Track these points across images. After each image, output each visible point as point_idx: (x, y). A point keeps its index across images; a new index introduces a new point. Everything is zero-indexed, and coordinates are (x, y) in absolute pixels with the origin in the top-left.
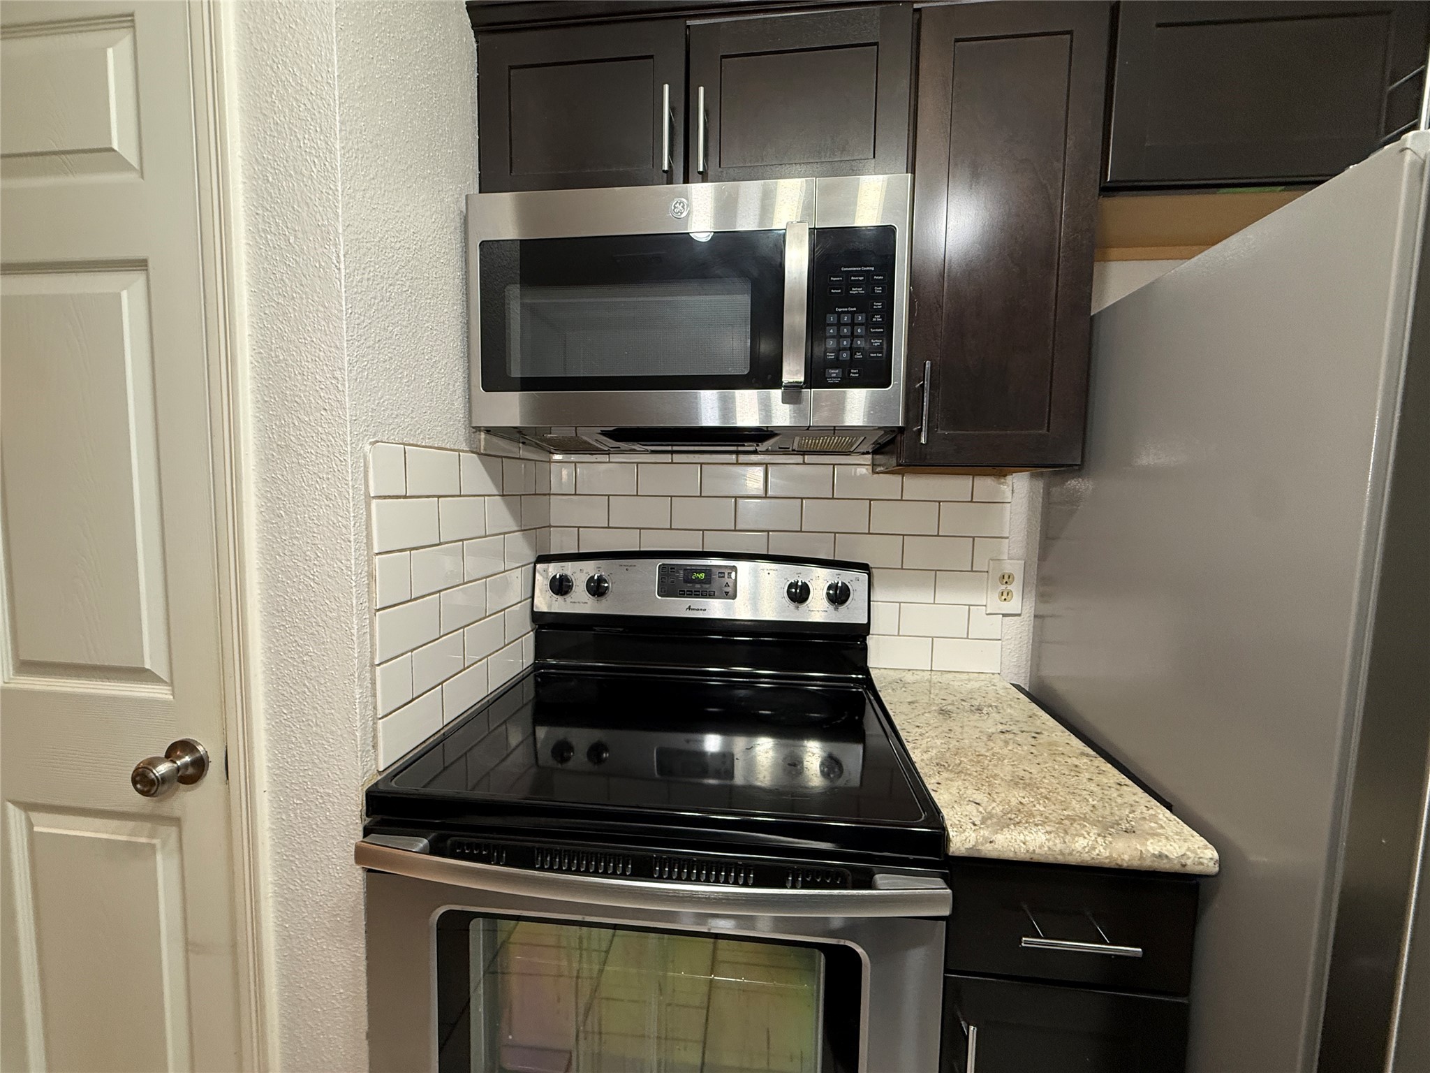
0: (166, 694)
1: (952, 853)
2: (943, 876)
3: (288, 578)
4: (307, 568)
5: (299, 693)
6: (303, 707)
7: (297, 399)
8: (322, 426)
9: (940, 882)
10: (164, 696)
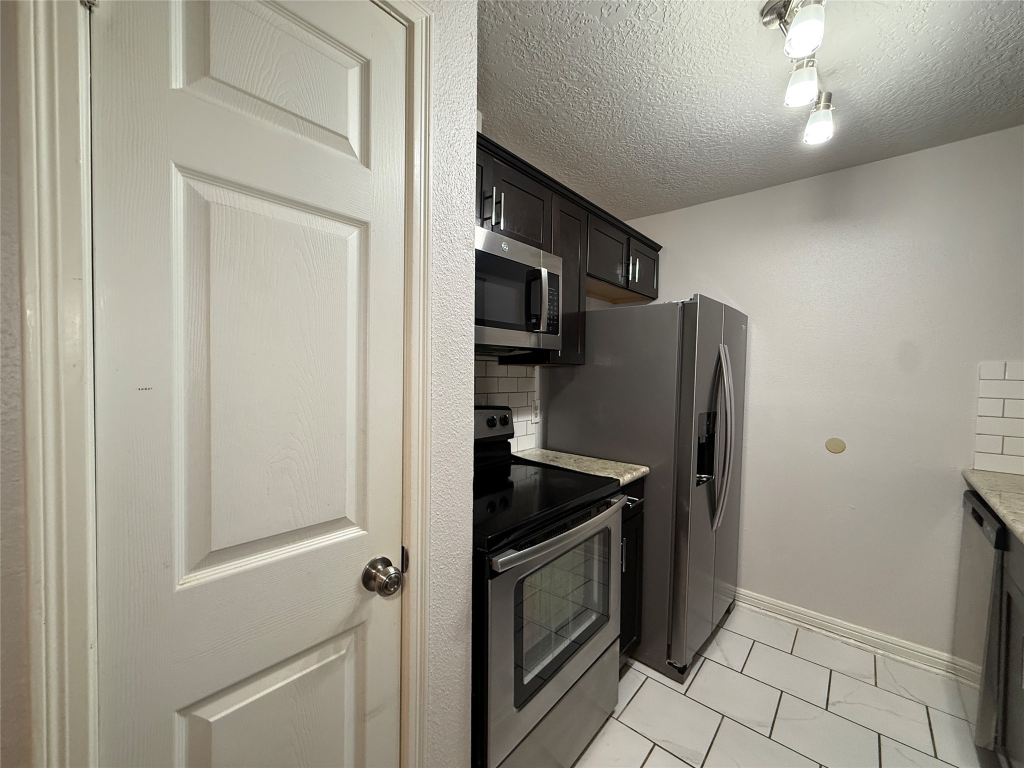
0: (358, 532)
1: (623, 484)
2: (620, 494)
3: (443, 432)
4: (453, 424)
5: (446, 499)
6: (447, 507)
7: (452, 329)
8: (462, 345)
9: (620, 495)
10: (357, 534)
